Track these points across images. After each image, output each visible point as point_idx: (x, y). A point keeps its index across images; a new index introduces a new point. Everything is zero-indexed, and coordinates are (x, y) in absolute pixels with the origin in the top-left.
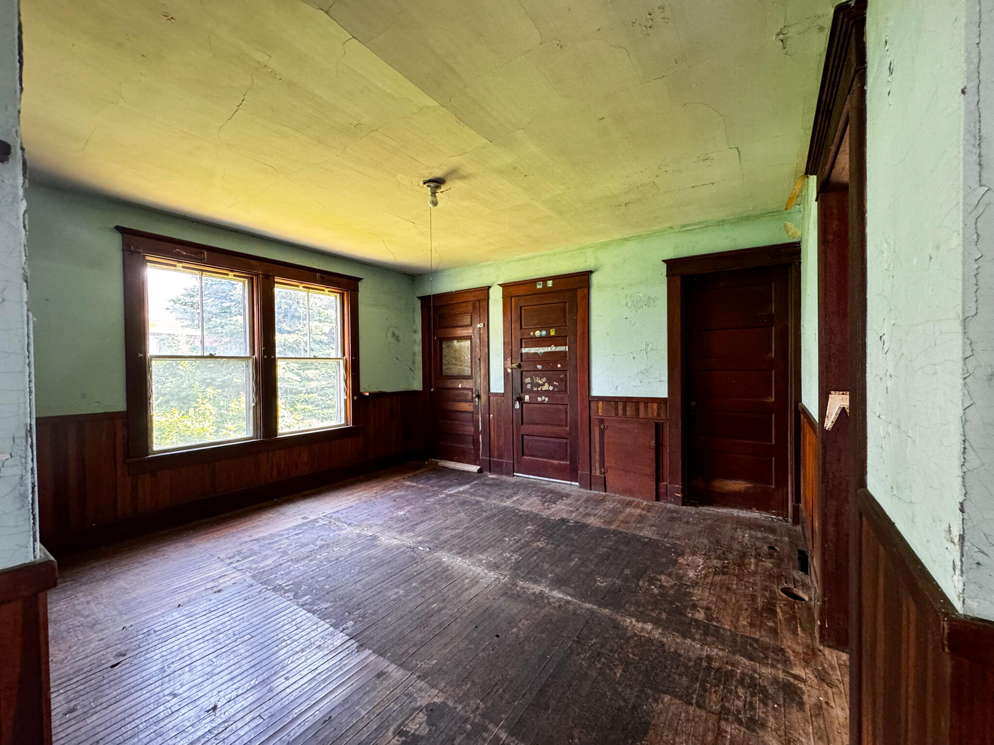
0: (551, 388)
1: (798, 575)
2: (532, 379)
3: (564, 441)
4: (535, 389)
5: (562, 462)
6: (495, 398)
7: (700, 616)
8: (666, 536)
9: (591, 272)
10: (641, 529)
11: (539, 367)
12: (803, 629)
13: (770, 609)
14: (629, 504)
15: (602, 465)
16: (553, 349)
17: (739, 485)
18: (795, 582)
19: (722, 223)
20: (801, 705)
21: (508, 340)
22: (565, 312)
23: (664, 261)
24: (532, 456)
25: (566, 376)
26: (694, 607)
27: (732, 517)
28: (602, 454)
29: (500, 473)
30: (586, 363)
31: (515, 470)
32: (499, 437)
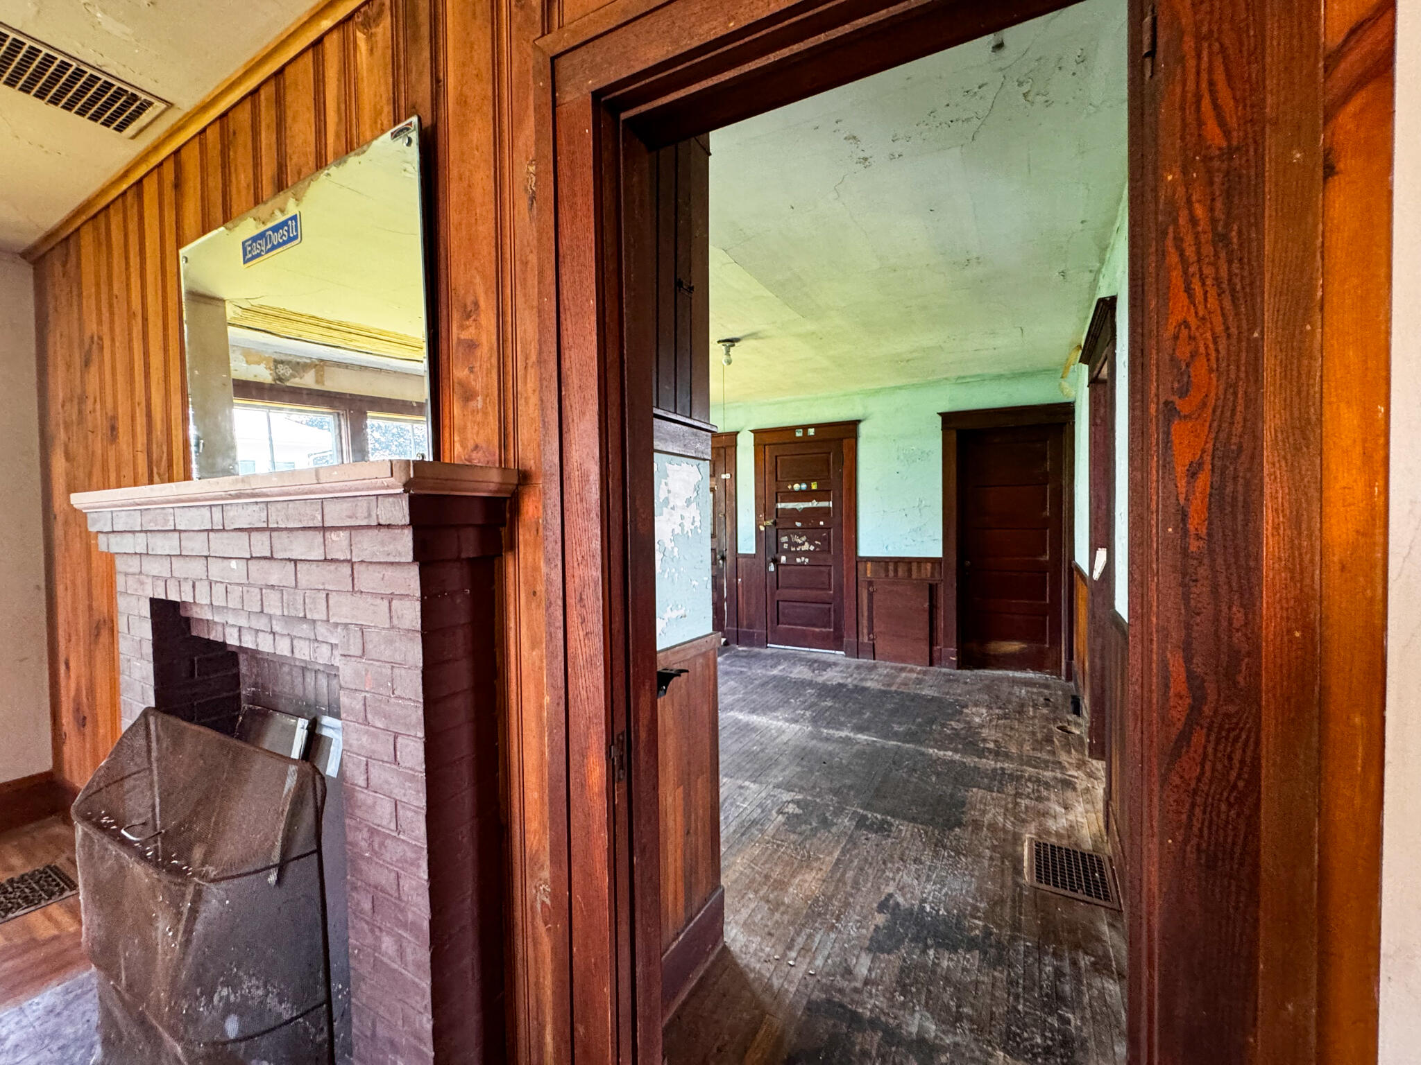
0: (812, 548)
1: (1072, 717)
2: (790, 538)
3: (827, 606)
4: (793, 549)
5: (824, 630)
6: (744, 560)
7: (991, 745)
8: (948, 693)
9: (859, 421)
10: (922, 689)
11: (798, 524)
12: (1076, 750)
13: (1049, 739)
14: (902, 669)
15: (871, 631)
16: (814, 504)
17: (1014, 647)
18: (1069, 722)
19: (999, 377)
20: (1075, 789)
21: (761, 493)
22: (829, 465)
23: (940, 414)
24: (789, 624)
25: (829, 534)
26: (984, 740)
27: (1008, 678)
28: (871, 619)
29: (751, 645)
30: (853, 521)
31: (769, 639)
32: (748, 604)
